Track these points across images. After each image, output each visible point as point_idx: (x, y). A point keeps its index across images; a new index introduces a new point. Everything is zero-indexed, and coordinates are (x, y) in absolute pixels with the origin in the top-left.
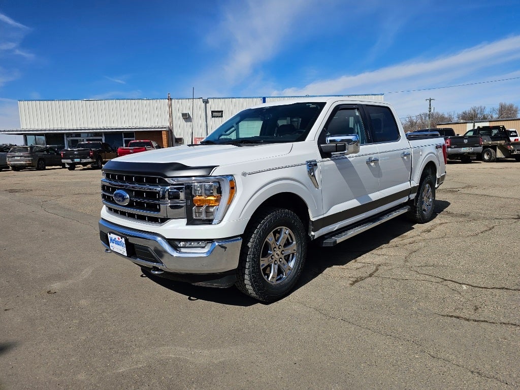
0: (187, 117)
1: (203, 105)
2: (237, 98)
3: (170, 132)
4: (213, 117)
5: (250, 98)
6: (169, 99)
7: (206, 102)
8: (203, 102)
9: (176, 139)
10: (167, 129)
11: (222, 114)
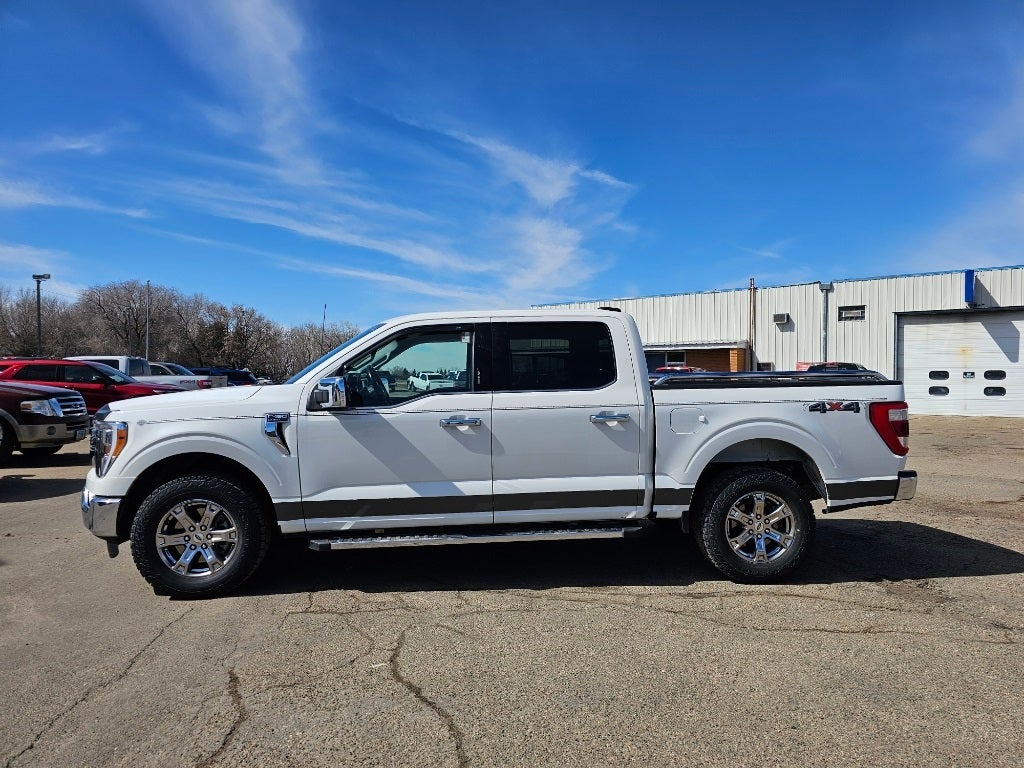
0: (784, 322)
1: (821, 296)
2: (902, 276)
3: (748, 352)
4: (840, 319)
5: (947, 273)
6: (750, 289)
7: (827, 290)
8: (822, 290)
9: (758, 364)
10: (743, 346)
11: (863, 313)
